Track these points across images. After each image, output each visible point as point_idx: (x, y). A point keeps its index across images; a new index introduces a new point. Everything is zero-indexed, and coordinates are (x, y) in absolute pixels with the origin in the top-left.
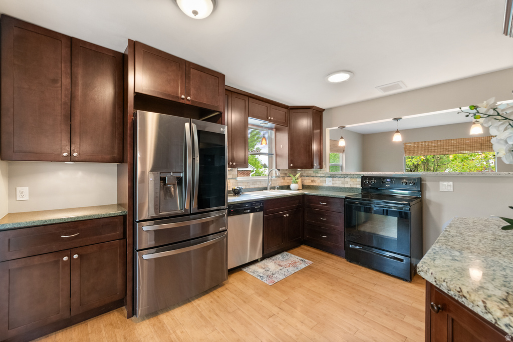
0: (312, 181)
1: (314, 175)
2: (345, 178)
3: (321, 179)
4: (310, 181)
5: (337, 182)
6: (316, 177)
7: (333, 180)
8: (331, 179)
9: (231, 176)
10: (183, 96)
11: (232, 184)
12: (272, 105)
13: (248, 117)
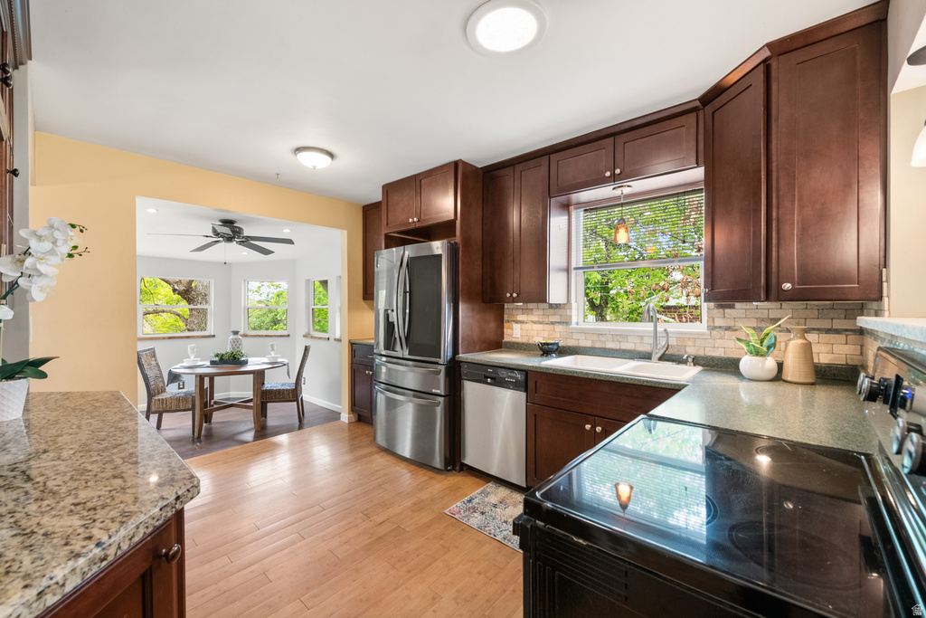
9: (557, 319)
10: (411, 220)
11: (558, 335)
12: (625, 135)
13: (550, 198)
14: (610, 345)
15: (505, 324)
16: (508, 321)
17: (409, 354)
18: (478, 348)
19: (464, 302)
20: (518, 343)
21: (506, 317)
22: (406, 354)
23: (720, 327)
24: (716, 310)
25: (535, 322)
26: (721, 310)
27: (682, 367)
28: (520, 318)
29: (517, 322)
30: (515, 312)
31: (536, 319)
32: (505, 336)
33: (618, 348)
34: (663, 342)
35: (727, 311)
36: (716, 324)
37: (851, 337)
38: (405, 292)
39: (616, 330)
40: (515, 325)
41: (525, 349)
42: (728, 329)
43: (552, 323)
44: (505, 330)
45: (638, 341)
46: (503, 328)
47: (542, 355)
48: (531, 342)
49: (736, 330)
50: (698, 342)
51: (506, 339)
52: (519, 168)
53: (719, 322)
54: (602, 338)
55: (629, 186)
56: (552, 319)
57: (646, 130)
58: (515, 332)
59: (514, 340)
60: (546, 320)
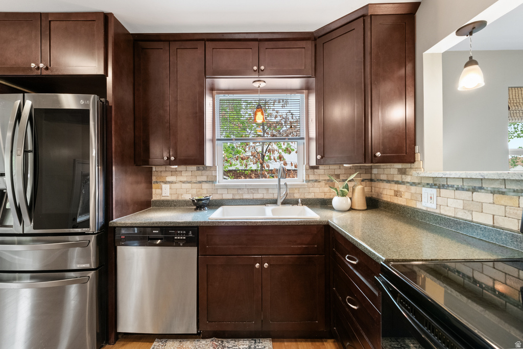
0: (397, 194)
1: (398, 178)
2: (474, 190)
3: (413, 189)
4: (392, 193)
5: (451, 202)
6: (403, 183)
7: (439, 195)
8: (434, 191)
9: (204, 178)
10: (33, 65)
11: (205, 192)
12: (267, 43)
13: (206, 78)
14: (246, 196)
15: (153, 185)
16: (157, 182)
17: (35, 228)
18: (131, 210)
19: (117, 165)
20: (168, 201)
21: (154, 179)
22: (29, 227)
23: (312, 180)
24: (310, 170)
25: (184, 182)
26: (312, 170)
27: (295, 207)
28: (169, 179)
29: (166, 183)
30: (163, 174)
31: (184, 179)
32: (153, 196)
33: (252, 198)
34: (283, 192)
35: (315, 170)
36: (310, 179)
37: (368, 183)
38: (26, 152)
39: (251, 185)
40: (164, 186)
41: (175, 206)
42: (316, 181)
43: (200, 182)
44: (154, 190)
45: (265, 192)
46: (151, 188)
47: (196, 209)
48: (180, 198)
49: (319, 182)
50: (301, 190)
51: (155, 198)
52: (174, 46)
53: (312, 177)
54: (240, 192)
55: (264, 82)
56: (199, 179)
57: (281, 44)
58: (163, 191)
59: (163, 198)
60: (194, 180)
